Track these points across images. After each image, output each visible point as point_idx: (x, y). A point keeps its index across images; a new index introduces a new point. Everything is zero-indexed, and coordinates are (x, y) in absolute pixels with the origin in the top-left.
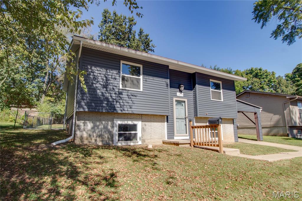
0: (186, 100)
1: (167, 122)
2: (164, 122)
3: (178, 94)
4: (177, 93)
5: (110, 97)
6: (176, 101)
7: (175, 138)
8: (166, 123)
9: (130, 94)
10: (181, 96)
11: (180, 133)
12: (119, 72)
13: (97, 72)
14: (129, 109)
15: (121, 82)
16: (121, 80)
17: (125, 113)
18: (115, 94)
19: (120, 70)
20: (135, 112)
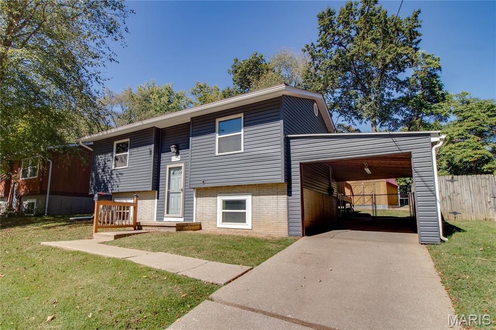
0: (182, 165)
1: (158, 198)
2: (154, 199)
3: (174, 159)
4: (172, 157)
5: (105, 180)
6: (170, 169)
7: (166, 219)
8: (156, 200)
9: (118, 173)
10: (178, 160)
11: (175, 214)
12: (112, 154)
13: (100, 159)
14: (117, 188)
15: (114, 163)
16: (114, 160)
17: (116, 193)
18: (109, 175)
19: (112, 151)
20: (120, 191)
